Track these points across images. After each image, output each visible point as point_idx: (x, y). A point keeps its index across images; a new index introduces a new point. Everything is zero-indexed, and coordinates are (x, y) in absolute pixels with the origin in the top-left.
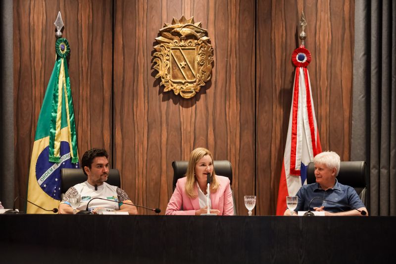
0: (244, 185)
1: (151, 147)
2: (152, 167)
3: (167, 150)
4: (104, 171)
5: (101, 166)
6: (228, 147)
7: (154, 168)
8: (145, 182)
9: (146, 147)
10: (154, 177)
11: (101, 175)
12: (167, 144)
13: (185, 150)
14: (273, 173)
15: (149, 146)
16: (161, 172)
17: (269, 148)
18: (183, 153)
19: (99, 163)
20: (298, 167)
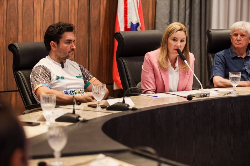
0: (81, 40)
1: (10, 9)
2: (11, 27)
3: (22, 11)
4: (72, 48)
5: (69, 42)
6: (70, 8)
7: (12, 27)
8: (5, 41)
9: (6, 8)
10: (12, 37)
11: (69, 52)
12: (22, 5)
13: (37, 11)
14: (101, 30)
15: (8, 8)
16: (18, 31)
17: (99, 8)
18: (35, 13)
19: (67, 38)
20: (129, 26)
